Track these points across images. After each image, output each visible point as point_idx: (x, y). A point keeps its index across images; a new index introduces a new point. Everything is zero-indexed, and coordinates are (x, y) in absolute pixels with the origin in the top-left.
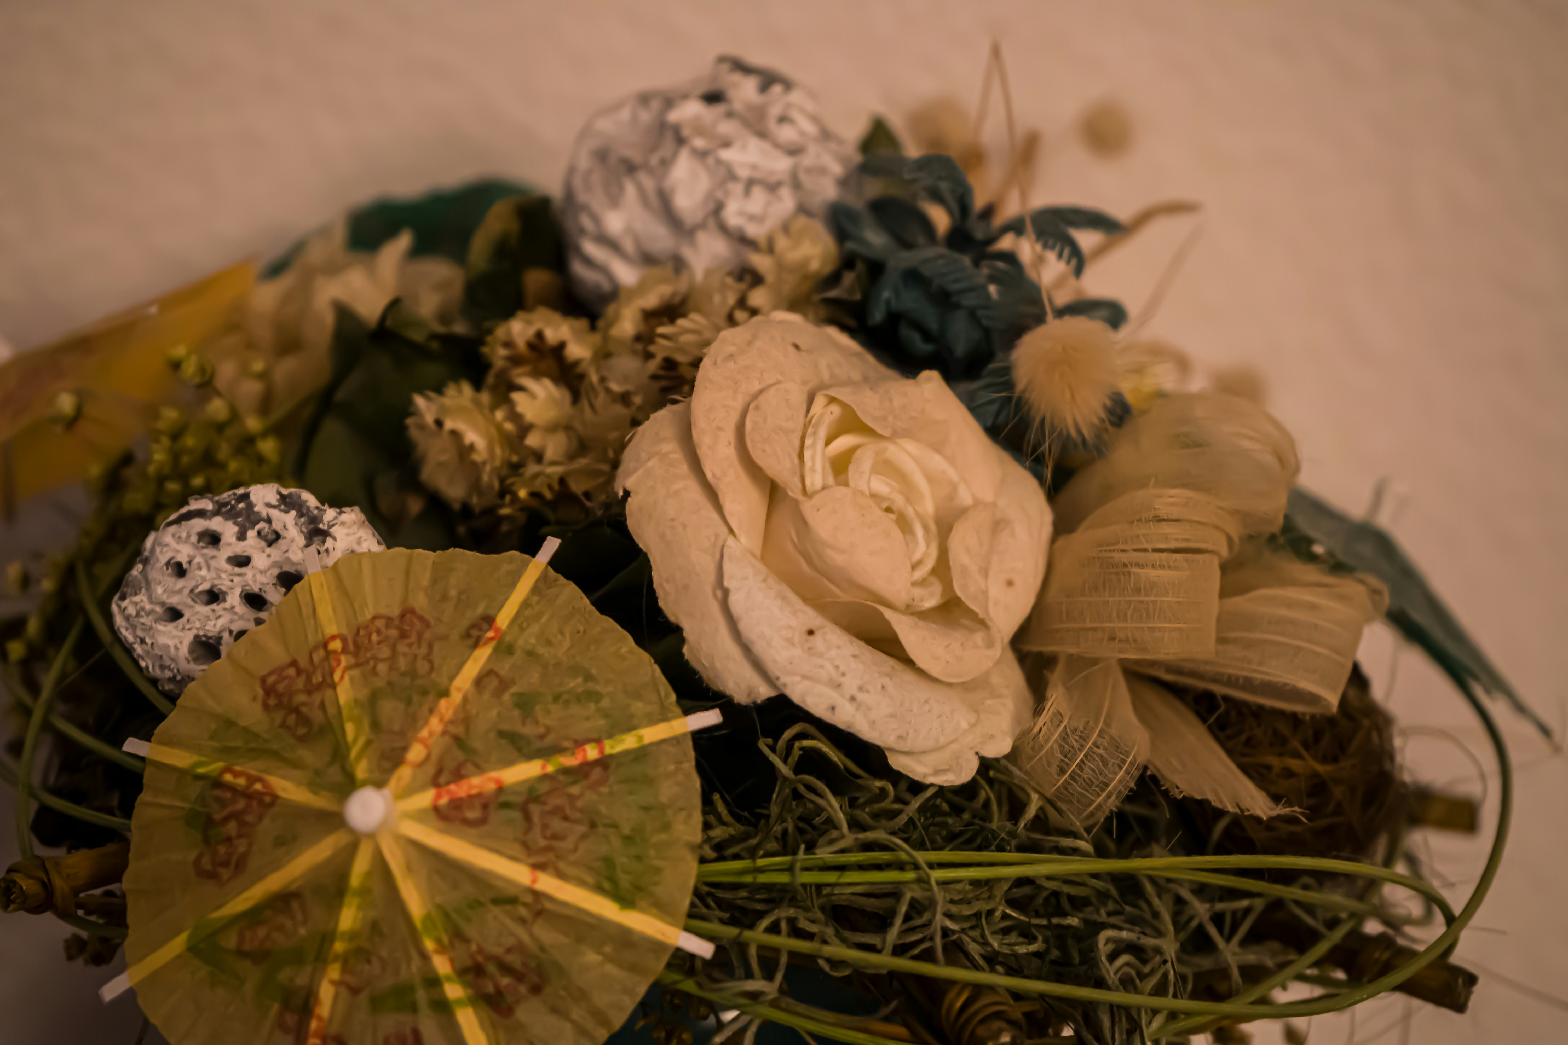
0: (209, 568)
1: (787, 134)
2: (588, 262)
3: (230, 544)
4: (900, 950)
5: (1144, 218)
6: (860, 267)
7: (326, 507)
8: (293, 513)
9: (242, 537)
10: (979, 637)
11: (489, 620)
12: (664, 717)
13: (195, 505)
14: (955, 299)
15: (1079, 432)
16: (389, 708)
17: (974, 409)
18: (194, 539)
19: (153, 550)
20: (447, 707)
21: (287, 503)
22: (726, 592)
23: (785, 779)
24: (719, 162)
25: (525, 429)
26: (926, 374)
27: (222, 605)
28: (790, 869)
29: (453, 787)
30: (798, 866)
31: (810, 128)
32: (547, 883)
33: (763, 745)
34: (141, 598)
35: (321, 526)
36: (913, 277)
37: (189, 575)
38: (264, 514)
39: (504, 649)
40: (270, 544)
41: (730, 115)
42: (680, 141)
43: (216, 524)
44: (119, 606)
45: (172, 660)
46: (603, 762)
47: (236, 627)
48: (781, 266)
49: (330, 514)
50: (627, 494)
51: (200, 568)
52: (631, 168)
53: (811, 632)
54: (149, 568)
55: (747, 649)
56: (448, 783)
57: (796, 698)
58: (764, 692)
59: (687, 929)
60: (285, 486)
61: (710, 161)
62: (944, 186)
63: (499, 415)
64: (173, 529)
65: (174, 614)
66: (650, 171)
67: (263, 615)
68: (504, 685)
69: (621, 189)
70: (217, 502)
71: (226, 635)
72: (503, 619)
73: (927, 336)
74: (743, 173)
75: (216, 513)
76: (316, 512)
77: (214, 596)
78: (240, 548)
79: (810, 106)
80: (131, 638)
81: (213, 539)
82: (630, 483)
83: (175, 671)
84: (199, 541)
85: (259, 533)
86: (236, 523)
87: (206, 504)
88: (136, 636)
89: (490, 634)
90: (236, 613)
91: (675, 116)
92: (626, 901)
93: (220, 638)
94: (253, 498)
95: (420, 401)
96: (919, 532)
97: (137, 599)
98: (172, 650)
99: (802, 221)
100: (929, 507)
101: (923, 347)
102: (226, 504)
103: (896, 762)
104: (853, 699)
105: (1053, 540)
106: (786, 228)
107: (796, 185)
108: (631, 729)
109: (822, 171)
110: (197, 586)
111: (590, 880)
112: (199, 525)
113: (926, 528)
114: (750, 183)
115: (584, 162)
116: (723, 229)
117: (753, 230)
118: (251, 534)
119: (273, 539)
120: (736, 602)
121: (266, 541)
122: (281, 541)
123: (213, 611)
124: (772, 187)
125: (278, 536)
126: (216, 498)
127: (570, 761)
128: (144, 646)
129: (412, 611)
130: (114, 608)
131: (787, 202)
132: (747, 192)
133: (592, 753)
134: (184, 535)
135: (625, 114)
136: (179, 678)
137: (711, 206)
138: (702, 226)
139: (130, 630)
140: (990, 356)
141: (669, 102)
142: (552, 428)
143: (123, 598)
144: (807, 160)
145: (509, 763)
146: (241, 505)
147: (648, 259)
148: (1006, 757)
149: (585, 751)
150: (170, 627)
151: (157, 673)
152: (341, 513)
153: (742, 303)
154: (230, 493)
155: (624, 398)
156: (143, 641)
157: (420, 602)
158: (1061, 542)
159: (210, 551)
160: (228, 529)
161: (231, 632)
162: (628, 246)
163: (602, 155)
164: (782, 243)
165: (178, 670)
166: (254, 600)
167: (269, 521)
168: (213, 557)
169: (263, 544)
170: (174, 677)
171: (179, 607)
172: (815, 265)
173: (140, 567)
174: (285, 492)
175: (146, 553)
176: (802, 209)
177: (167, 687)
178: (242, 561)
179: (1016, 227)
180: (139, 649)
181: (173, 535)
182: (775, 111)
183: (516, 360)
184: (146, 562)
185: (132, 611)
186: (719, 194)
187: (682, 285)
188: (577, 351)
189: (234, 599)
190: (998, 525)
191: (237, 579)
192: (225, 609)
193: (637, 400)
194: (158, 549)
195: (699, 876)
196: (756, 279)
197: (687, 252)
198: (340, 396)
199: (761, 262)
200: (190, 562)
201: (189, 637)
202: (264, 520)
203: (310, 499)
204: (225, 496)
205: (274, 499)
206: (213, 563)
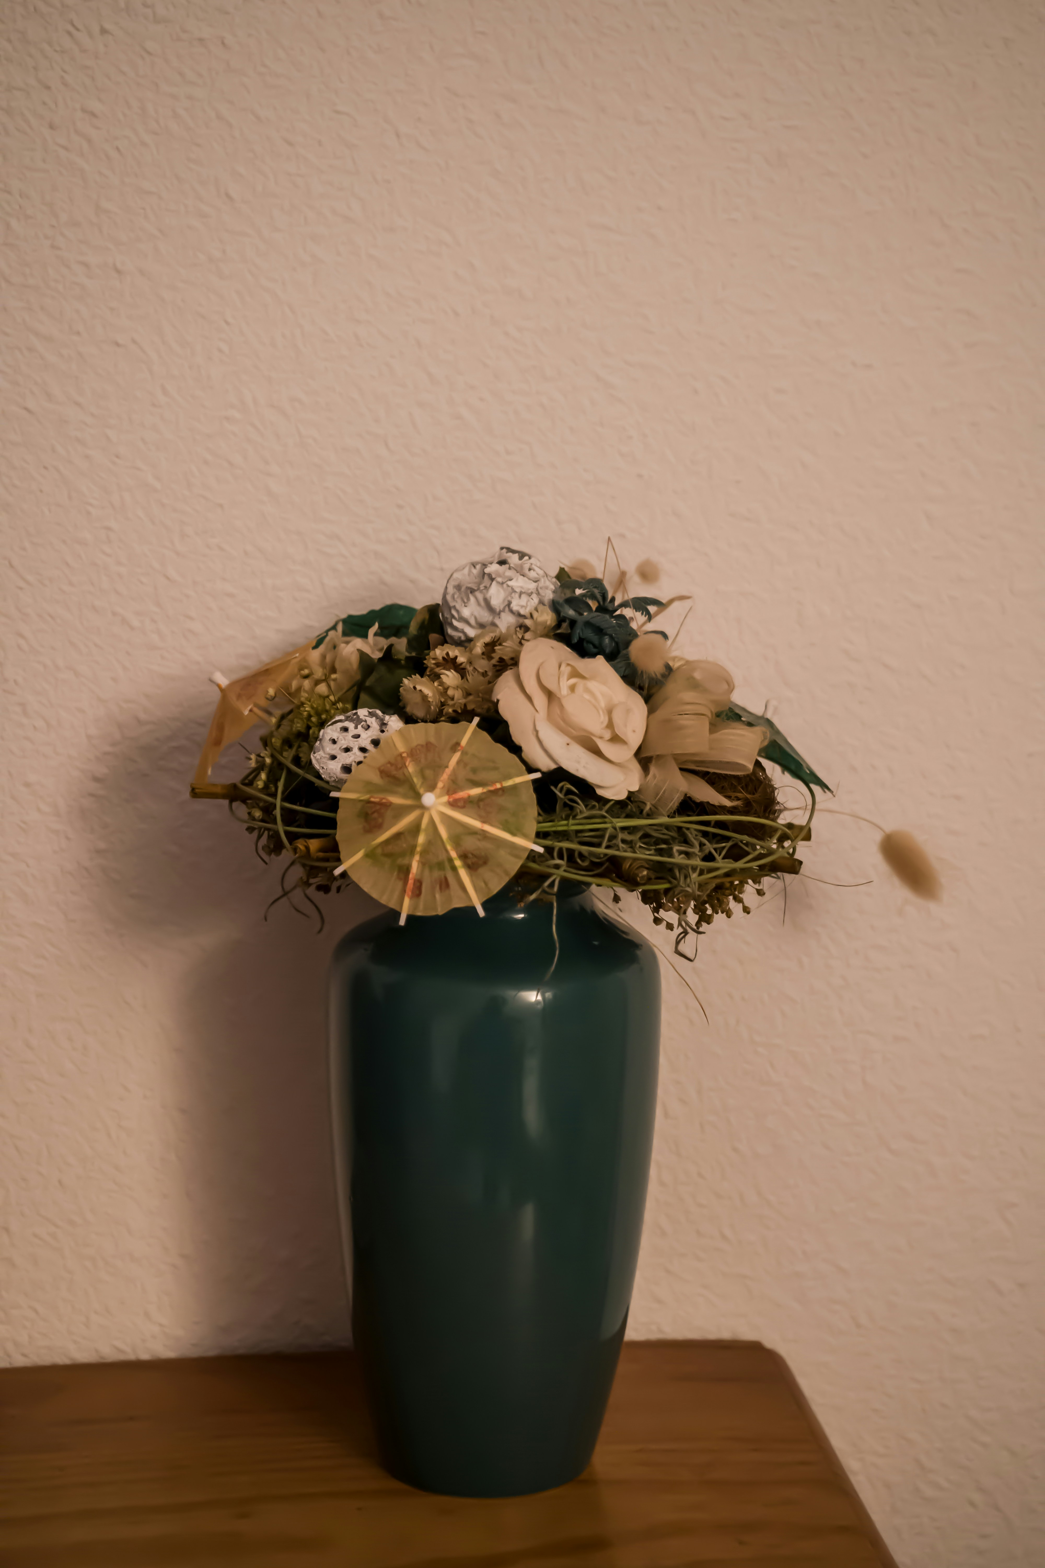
0: (345, 740)
1: (532, 574)
2: (455, 629)
3: (352, 731)
4: (608, 847)
5: (671, 601)
6: (568, 621)
7: (385, 715)
8: (374, 718)
9: (356, 728)
10: (625, 747)
11: (458, 744)
12: (521, 775)
13: (337, 718)
14: (604, 631)
15: (656, 675)
16: (428, 773)
17: (617, 670)
18: (339, 730)
19: (323, 736)
20: (448, 771)
21: (371, 715)
22: (537, 732)
23: (561, 799)
24: (508, 586)
25: (446, 689)
26: (599, 656)
27: (352, 752)
28: (567, 825)
29: (454, 795)
30: (570, 824)
31: (541, 572)
32: (487, 828)
33: (553, 788)
34: (321, 753)
35: (385, 722)
36: (588, 624)
37: (338, 743)
38: (364, 719)
39: (464, 753)
40: (366, 730)
41: (510, 568)
42: (492, 579)
43: (347, 724)
44: (314, 756)
45: (334, 774)
46: (503, 789)
47: (358, 760)
48: (536, 623)
49: (387, 717)
50: (498, 701)
51: (342, 740)
52: (472, 591)
53: (568, 744)
54: (323, 741)
55: (546, 751)
56: (452, 794)
57: (565, 767)
58: (553, 766)
59: (535, 843)
60: (370, 709)
61: (505, 585)
62: (596, 591)
63: (436, 684)
64: (330, 727)
65: (333, 757)
66: (481, 592)
67: (366, 755)
68: (466, 765)
69: (468, 599)
70: (346, 716)
71: (353, 763)
72: (464, 742)
73: (595, 646)
74: (518, 590)
75: (346, 720)
76: (382, 717)
77: (347, 750)
78: (356, 732)
79: (538, 564)
80: (318, 768)
81: (346, 729)
82: (499, 697)
83: (336, 778)
84: (341, 731)
85: (362, 726)
86: (354, 723)
87: (342, 717)
88: (320, 766)
89: (459, 748)
90: (356, 755)
91: (487, 570)
92: (513, 834)
93: (351, 765)
94: (358, 713)
95: (406, 681)
96: (601, 712)
97: (319, 753)
98: (334, 770)
99: (541, 607)
100: (603, 704)
101: (595, 650)
102: (349, 717)
103: (599, 792)
104: (584, 767)
105: (648, 717)
106: (536, 609)
107: (538, 594)
108: (510, 778)
109: (547, 588)
110: (342, 747)
111: (501, 827)
112: (340, 725)
113: (603, 712)
114: (521, 593)
115: (451, 590)
116: (511, 611)
117: (522, 612)
118: (359, 727)
119: (368, 727)
120: (541, 735)
121: (365, 729)
122: (370, 728)
123: (348, 755)
124: (530, 595)
125: (369, 727)
126: (346, 715)
127: (491, 788)
128: (323, 770)
129: (430, 743)
130: (312, 757)
131: (535, 600)
132: (520, 596)
133: (498, 786)
134: (335, 729)
135: (466, 571)
136: (337, 780)
137: (506, 603)
138: (503, 611)
139: (318, 764)
140: (618, 652)
141: (485, 565)
142: (457, 688)
143: (314, 753)
144: (541, 584)
145: (472, 788)
146: (355, 717)
147: (482, 626)
148: (637, 791)
149: (496, 785)
150: (332, 762)
151: (328, 779)
152: (391, 717)
153: (523, 638)
154: (351, 712)
155: (484, 674)
156: (323, 768)
157: (432, 740)
158: (651, 717)
159: (345, 734)
160: (350, 725)
161: (355, 762)
162: (473, 622)
163: (458, 587)
164: (535, 615)
165: (337, 777)
166: (363, 750)
167: (366, 721)
168: (347, 736)
169: (364, 730)
170: (335, 780)
171: (336, 755)
172: (549, 623)
173: (319, 742)
174: (370, 711)
175: (321, 737)
176: (541, 602)
177: (333, 784)
178: (357, 736)
179: (624, 605)
180: (321, 771)
181: (331, 729)
182: (527, 566)
183: (438, 665)
184: (321, 740)
185: (318, 757)
186: (509, 598)
187: (497, 634)
188: (461, 659)
189: (356, 750)
190: (628, 711)
191: (355, 743)
192: (353, 754)
193: (490, 674)
194: (325, 735)
195: (537, 828)
196: (527, 629)
197: (497, 621)
198: (368, 683)
199: (528, 622)
200: (338, 738)
201: (340, 766)
202: (364, 721)
203: (379, 712)
204: (349, 714)
205: (367, 714)
206: (346, 738)
